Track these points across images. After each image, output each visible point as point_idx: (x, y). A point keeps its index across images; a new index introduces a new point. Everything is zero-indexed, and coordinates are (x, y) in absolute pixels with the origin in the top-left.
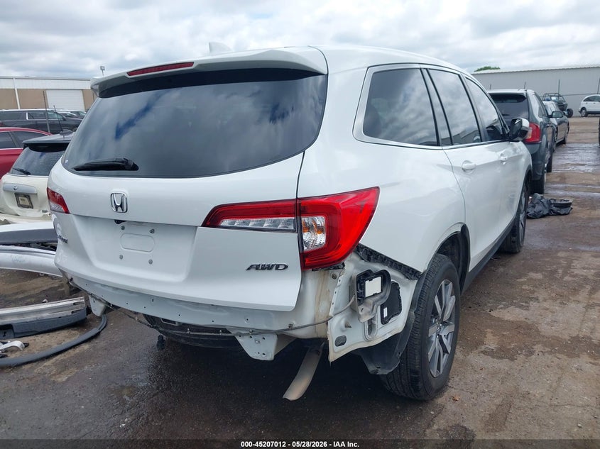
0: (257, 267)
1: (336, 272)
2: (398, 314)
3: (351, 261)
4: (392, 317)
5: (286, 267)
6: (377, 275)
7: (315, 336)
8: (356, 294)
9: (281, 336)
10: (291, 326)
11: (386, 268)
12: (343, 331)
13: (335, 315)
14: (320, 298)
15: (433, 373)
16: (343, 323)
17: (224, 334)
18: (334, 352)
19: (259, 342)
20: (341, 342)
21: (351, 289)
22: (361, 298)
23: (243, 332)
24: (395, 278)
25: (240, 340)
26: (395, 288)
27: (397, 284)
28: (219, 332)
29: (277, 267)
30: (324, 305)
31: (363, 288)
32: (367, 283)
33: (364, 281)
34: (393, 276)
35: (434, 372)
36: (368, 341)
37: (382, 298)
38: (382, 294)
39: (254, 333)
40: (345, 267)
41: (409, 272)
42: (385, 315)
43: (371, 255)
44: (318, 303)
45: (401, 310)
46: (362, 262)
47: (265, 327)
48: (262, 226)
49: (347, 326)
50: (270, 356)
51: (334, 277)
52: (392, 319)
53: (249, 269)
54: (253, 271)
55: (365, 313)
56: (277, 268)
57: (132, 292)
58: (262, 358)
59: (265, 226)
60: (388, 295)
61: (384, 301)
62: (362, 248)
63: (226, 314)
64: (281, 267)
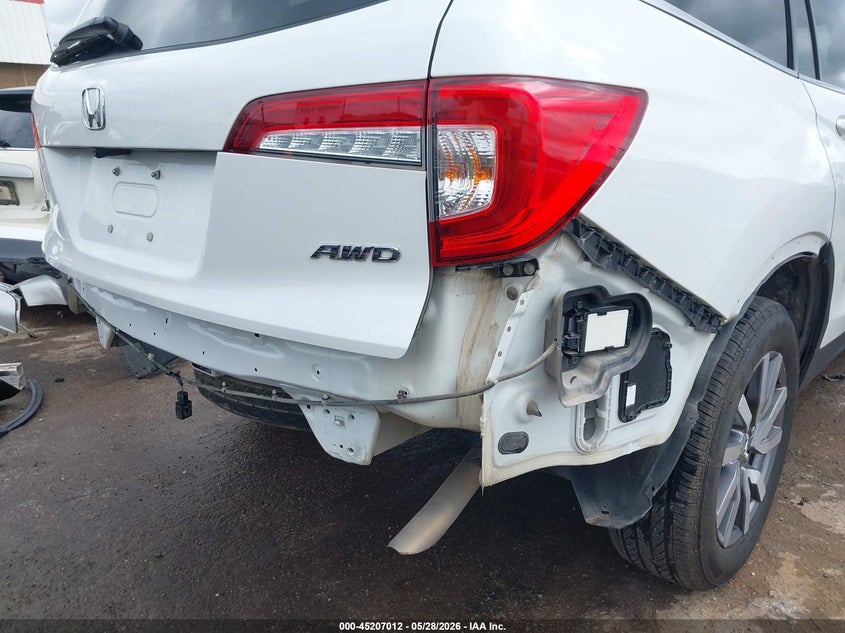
0: (333, 252)
1: (518, 284)
2: (661, 403)
3: (557, 258)
4: (647, 407)
5: (396, 256)
6: (620, 302)
7: (455, 424)
8: (560, 341)
9: (388, 415)
10: (403, 394)
11: (645, 292)
12: (521, 421)
13: (501, 380)
14: (474, 340)
15: (722, 540)
16: (522, 403)
17: (279, 400)
18: (495, 465)
19: (342, 423)
20: (514, 444)
21: (549, 327)
22: (573, 352)
23: (312, 399)
24: (663, 320)
25: (309, 415)
26: (661, 342)
27: (665, 337)
28: (270, 394)
29: (377, 254)
30: (481, 355)
31: (581, 329)
32: (593, 319)
33: (586, 312)
34: (658, 315)
35: (727, 537)
36: (583, 452)
37: (625, 360)
38: (627, 352)
39: (332, 401)
40: (540, 272)
41: (698, 313)
42: (631, 400)
43: (608, 250)
44: (469, 349)
45: (667, 394)
46: (586, 267)
47: (351, 392)
48: (348, 151)
49: (533, 411)
50: (362, 457)
51: (513, 295)
52: (645, 414)
53: (315, 255)
54: (325, 260)
55: (577, 387)
56: (376, 258)
57: (138, 304)
58: (347, 457)
59: (355, 151)
60: (640, 355)
61: (629, 366)
62: (588, 230)
63: (278, 356)
64: (386, 255)
